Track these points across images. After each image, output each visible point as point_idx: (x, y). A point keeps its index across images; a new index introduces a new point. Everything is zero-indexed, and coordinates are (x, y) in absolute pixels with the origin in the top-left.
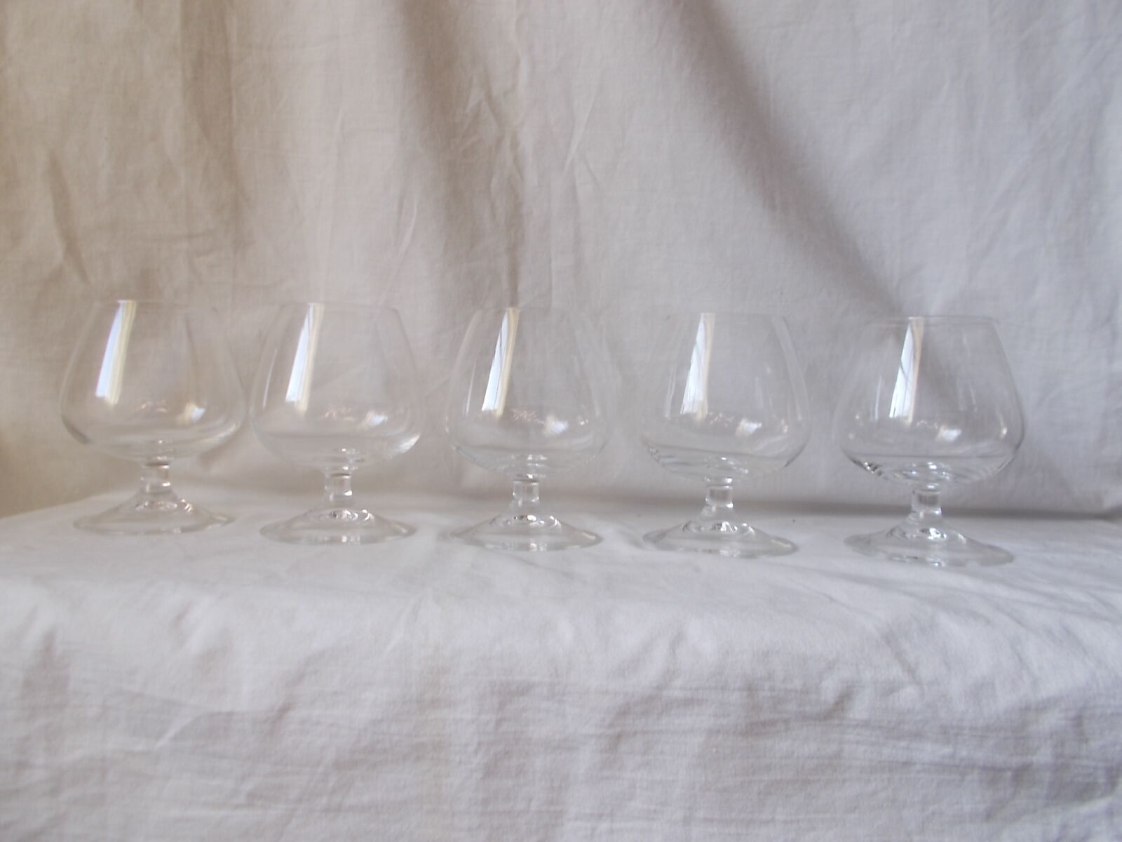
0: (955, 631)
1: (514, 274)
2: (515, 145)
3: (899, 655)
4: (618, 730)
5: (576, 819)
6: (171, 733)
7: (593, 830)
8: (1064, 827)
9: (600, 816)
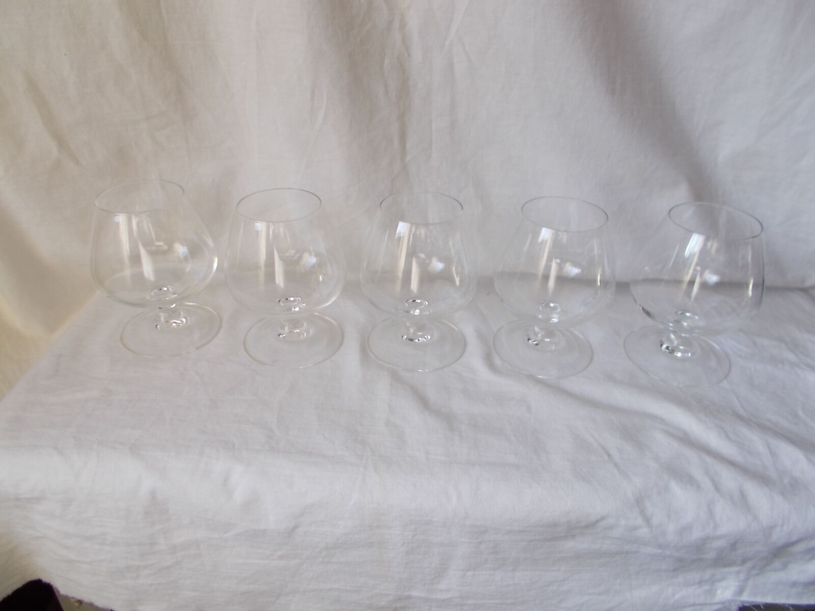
0: (679, 493)
3: (643, 512)
4: (480, 540)
5: (455, 570)
6: (232, 533)
7: (464, 574)
8: (714, 575)
9: (468, 570)
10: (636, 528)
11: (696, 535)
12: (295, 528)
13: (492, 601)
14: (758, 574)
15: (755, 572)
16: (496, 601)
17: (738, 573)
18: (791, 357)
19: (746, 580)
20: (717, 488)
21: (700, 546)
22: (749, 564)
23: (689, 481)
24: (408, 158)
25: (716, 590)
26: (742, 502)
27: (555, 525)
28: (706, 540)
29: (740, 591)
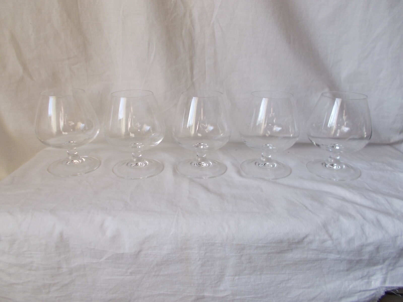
0: (345, 222)
1: (192, 68)
2: (191, 15)
3: (327, 232)
4: (242, 254)
5: (228, 276)
6: (104, 258)
7: (234, 279)
8: (369, 272)
9: (236, 275)
10: (324, 241)
11: (357, 243)
12: (140, 251)
13: (250, 296)
14: (392, 270)
15: (391, 268)
16: (252, 296)
17: (382, 269)
18: (389, 168)
19: (387, 273)
20: (364, 218)
21: (360, 250)
22: (387, 263)
23: (349, 216)
24: (195, 79)
25: (371, 282)
26: (378, 225)
27: (281, 242)
28: (362, 246)
29: (384, 281)
